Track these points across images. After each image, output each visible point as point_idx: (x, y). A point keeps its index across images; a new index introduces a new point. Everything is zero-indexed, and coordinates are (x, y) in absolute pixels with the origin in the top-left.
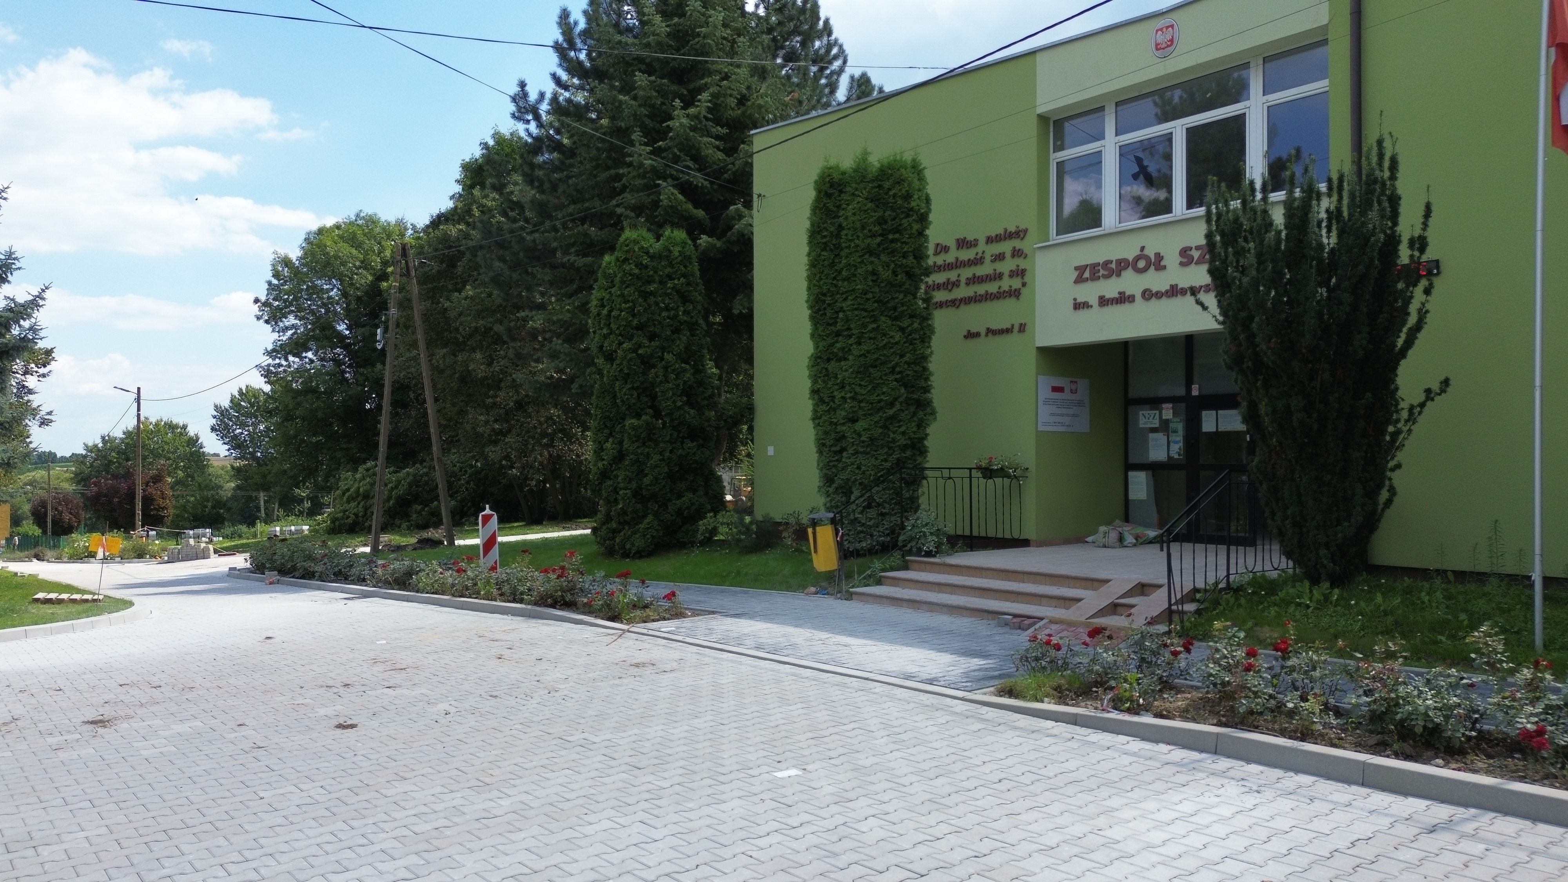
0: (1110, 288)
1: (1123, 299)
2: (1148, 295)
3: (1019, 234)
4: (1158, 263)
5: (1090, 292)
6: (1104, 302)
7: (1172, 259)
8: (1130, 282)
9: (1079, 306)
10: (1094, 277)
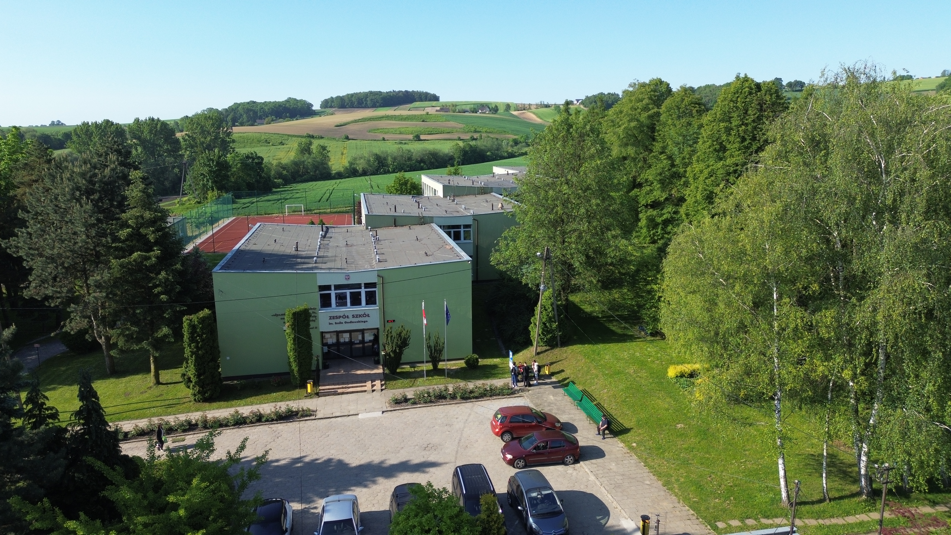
0: (338, 321)
1: (340, 323)
2: (346, 322)
3: (315, 309)
4: (348, 317)
5: (333, 321)
6: (336, 323)
7: (351, 316)
8: (342, 320)
9: (330, 324)
10: (334, 318)
